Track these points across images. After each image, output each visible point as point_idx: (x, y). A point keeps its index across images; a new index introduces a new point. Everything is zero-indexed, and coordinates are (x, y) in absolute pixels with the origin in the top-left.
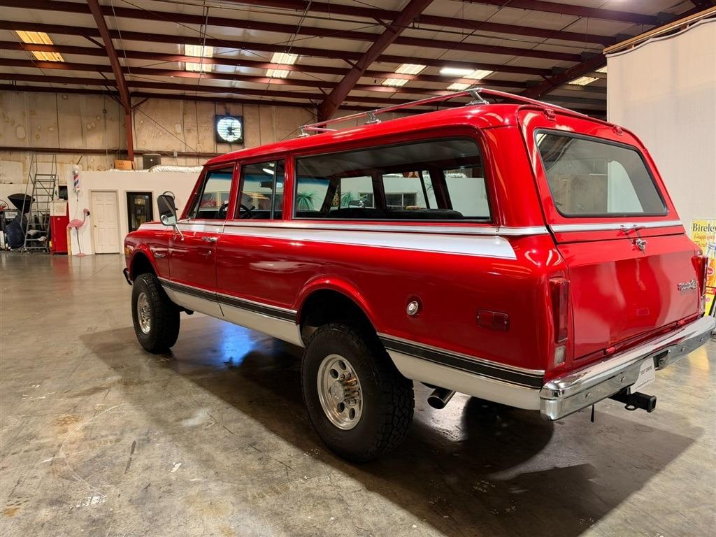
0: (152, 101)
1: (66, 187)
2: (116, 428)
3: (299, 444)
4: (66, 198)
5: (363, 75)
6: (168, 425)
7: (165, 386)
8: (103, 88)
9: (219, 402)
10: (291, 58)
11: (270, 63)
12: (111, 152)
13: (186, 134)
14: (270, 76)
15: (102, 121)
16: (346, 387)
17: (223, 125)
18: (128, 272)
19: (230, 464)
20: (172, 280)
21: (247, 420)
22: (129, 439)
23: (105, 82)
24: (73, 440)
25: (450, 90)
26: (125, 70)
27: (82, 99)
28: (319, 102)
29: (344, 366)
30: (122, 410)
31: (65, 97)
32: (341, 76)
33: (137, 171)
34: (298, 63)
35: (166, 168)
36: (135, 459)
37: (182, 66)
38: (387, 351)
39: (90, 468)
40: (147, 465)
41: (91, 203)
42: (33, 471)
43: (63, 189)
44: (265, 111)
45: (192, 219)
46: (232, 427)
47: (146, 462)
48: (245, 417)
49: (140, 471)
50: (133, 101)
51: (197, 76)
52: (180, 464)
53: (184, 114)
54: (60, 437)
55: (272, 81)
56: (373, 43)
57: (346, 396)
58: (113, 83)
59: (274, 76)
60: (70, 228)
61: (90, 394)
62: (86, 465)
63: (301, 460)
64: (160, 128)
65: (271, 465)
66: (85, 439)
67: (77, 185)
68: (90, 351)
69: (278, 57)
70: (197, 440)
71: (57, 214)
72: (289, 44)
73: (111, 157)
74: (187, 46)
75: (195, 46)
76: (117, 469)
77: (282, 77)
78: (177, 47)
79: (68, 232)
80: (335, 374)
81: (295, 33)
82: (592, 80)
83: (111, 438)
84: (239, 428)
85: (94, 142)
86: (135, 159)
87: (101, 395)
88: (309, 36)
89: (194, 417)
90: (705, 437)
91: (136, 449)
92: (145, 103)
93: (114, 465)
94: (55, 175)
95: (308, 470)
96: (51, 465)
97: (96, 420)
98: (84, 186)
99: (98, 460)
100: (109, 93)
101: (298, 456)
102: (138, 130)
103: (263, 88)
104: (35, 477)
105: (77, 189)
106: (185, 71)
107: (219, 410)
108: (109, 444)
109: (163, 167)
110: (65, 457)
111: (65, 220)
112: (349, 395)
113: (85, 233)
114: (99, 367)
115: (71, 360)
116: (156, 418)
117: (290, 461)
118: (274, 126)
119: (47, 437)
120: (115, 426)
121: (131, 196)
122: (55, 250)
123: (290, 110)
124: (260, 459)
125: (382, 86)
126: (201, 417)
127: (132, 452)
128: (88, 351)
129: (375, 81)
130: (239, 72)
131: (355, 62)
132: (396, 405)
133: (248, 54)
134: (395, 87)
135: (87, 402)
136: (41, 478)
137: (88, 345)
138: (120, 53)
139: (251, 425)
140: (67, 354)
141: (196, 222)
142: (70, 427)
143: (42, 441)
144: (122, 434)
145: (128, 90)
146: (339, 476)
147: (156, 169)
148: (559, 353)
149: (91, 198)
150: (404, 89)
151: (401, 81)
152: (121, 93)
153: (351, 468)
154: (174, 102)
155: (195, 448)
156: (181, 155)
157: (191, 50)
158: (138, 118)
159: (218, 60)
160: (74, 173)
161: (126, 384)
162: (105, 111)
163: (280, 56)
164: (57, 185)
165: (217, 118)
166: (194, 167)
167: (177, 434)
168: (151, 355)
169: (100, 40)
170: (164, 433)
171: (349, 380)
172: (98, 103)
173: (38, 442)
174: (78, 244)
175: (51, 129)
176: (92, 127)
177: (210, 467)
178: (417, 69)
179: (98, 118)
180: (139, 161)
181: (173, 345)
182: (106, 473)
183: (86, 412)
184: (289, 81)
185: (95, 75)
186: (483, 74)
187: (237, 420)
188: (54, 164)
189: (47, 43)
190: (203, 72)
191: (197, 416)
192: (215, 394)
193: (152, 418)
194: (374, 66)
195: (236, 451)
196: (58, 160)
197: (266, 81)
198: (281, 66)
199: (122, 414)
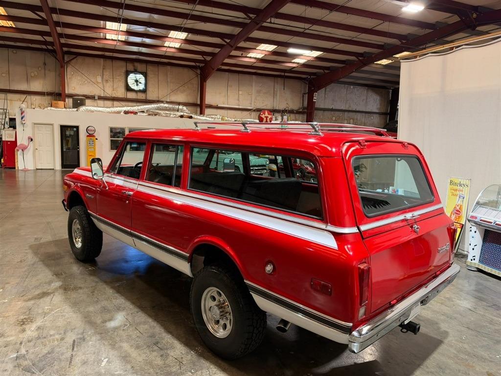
0: (80, 59)
1: (15, 119)
2: (61, 328)
3: (187, 344)
4: (14, 127)
5: (234, 50)
6: (97, 326)
7: (93, 292)
8: (44, 47)
9: (131, 307)
10: (183, 35)
11: (167, 37)
12: (49, 94)
13: (104, 83)
14: (168, 46)
15: (43, 71)
16: (221, 310)
17: (132, 78)
18: (66, 203)
19: (141, 359)
20: (98, 215)
21: (151, 322)
22: (71, 337)
23: (45, 43)
24: (30, 338)
25: (294, 63)
26: (61, 35)
27: (28, 54)
28: (202, 65)
29: (220, 295)
30: (64, 312)
31: (15, 52)
32: (217, 49)
33: (68, 110)
34: (187, 39)
35: (89, 108)
36: (75, 355)
37: (103, 35)
38: (251, 293)
39: (44, 363)
40: (84, 360)
41: (34, 133)
42: (4, 364)
43: (12, 120)
44: (162, 69)
45: (114, 174)
46: (142, 328)
47: (83, 357)
48: (150, 320)
49: (79, 366)
50: (66, 58)
51: (115, 43)
52: (107, 359)
53: (103, 69)
54: (21, 336)
55: (169, 50)
56: (242, 29)
57: (221, 316)
58: (52, 44)
59: (170, 46)
60: (18, 150)
61: (40, 298)
62: (40, 361)
63: (189, 357)
64: (86, 78)
65: (170, 360)
66: (38, 338)
67: (23, 119)
68: (38, 260)
69: (173, 34)
70: (118, 339)
71: (7, 139)
72: (182, 26)
73: (49, 97)
74: (107, 22)
75: (114, 23)
76: (63, 364)
77: (176, 47)
78: (100, 23)
79: (16, 153)
80: (214, 299)
81: (187, 19)
82: (390, 61)
83: (57, 336)
84: (146, 330)
85: (36, 86)
86: (67, 100)
87: (47, 299)
88: (196, 22)
89: (114, 320)
90: (449, 339)
91: (75, 346)
92: (75, 60)
93: (60, 360)
94: (6, 109)
95: (194, 365)
96: (16, 360)
97: (45, 321)
98: (29, 120)
99: (49, 356)
100: (47, 50)
101: (187, 354)
102: (70, 78)
103: (163, 54)
104: (6, 370)
105: (24, 122)
106: (106, 39)
107: (132, 314)
108: (56, 342)
109: (86, 108)
110: (25, 353)
111: (14, 144)
112: (223, 315)
113: (29, 154)
114: (45, 274)
115: (24, 267)
116: (88, 319)
117: (182, 358)
118: (169, 80)
119: (12, 336)
120: (59, 327)
121: (63, 128)
122: (5, 166)
123: (181, 69)
124: (162, 356)
125: (246, 57)
126: (119, 319)
127: (73, 349)
128: (36, 259)
129: (242, 54)
130: (145, 42)
131: (228, 41)
132: (255, 326)
133: (152, 30)
134: (255, 58)
135: (38, 305)
136: (10, 370)
137: (36, 253)
138: (57, 24)
139: (154, 327)
140: (21, 261)
141: (117, 177)
142: (27, 327)
143: (8, 339)
144: (65, 333)
145: (62, 49)
146: (215, 370)
147: (82, 108)
148: (362, 311)
149: (33, 128)
150: (262, 60)
151: (259, 55)
152: (57, 51)
153: (223, 364)
154: (97, 60)
155: (117, 346)
156: (100, 98)
157: (110, 25)
158: (69, 71)
159: (129, 33)
160: (21, 109)
161: (65, 289)
162: (45, 64)
163: (175, 33)
164: (7, 117)
165: (127, 73)
166: (110, 108)
167: (104, 334)
168: (82, 264)
169: (43, 15)
170: (94, 333)
171: (223, 304)
172: (39, 58)
173: (5, 339)
174: (24, 162)
175: (4, 75)
176: (35, 75)
177: (128, 362)
178: (271, 48)
179: (40, 69)
180: (69, 101)
181: (97, 256)
182: (56, 367)
183: (38, 314)
184: (180, 50)
185: (38, 38)
186: (317, 53)
187: (145, 323)
188: (6, 101)
189: (3, 14)
190: (119, 40)
191: (117, 319)
192: (129, 300)
193: (86, 319)
194: (242, 44)
195: (145, 348)
196: (9, 98)
197: (164, 49)
198: (175, 40)
199: (64, 316)
